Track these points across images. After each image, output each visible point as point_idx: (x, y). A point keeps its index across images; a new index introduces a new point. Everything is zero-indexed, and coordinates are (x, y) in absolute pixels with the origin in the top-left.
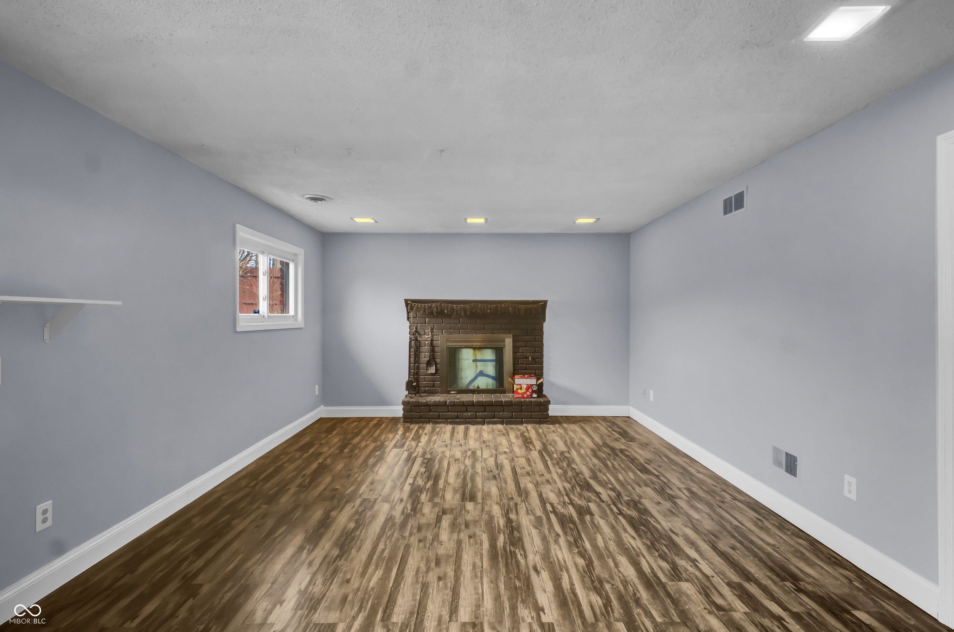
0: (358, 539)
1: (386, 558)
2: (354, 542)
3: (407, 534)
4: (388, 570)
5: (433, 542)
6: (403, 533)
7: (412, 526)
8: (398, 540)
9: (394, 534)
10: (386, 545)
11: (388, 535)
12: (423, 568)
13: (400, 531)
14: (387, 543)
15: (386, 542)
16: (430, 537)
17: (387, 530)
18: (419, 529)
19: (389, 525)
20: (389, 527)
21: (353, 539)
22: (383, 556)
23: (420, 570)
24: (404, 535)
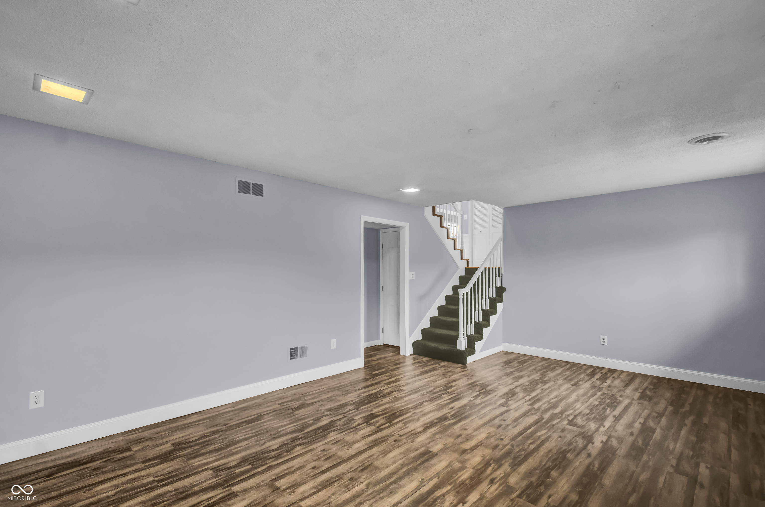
0: (550, 458)
1: (532, 438)
2: (554, 458)
3: (508, 447)
4: (532, 434)
5: (494, 436)
6: (511, 449)
7: (500, 452)
8: (518, 446)
9: (519, 451)
10: (529, 446)
11: (524, 452)
12: (510, 427)
13: (512, 451)
14: (527, 446)
15: (528, 448)
16: (492, 440)
17: (523, 456)
18: (496, 447)
19: (519, 459)
20: (520, 457)
21: (554, 460)
22: (533, 440)
23: (513, 427)
24: (511, 447)
